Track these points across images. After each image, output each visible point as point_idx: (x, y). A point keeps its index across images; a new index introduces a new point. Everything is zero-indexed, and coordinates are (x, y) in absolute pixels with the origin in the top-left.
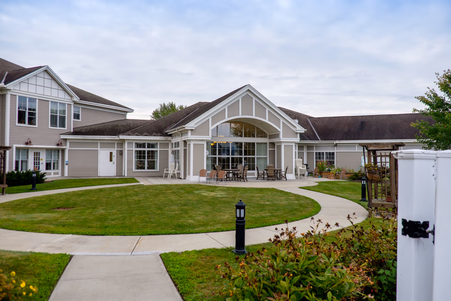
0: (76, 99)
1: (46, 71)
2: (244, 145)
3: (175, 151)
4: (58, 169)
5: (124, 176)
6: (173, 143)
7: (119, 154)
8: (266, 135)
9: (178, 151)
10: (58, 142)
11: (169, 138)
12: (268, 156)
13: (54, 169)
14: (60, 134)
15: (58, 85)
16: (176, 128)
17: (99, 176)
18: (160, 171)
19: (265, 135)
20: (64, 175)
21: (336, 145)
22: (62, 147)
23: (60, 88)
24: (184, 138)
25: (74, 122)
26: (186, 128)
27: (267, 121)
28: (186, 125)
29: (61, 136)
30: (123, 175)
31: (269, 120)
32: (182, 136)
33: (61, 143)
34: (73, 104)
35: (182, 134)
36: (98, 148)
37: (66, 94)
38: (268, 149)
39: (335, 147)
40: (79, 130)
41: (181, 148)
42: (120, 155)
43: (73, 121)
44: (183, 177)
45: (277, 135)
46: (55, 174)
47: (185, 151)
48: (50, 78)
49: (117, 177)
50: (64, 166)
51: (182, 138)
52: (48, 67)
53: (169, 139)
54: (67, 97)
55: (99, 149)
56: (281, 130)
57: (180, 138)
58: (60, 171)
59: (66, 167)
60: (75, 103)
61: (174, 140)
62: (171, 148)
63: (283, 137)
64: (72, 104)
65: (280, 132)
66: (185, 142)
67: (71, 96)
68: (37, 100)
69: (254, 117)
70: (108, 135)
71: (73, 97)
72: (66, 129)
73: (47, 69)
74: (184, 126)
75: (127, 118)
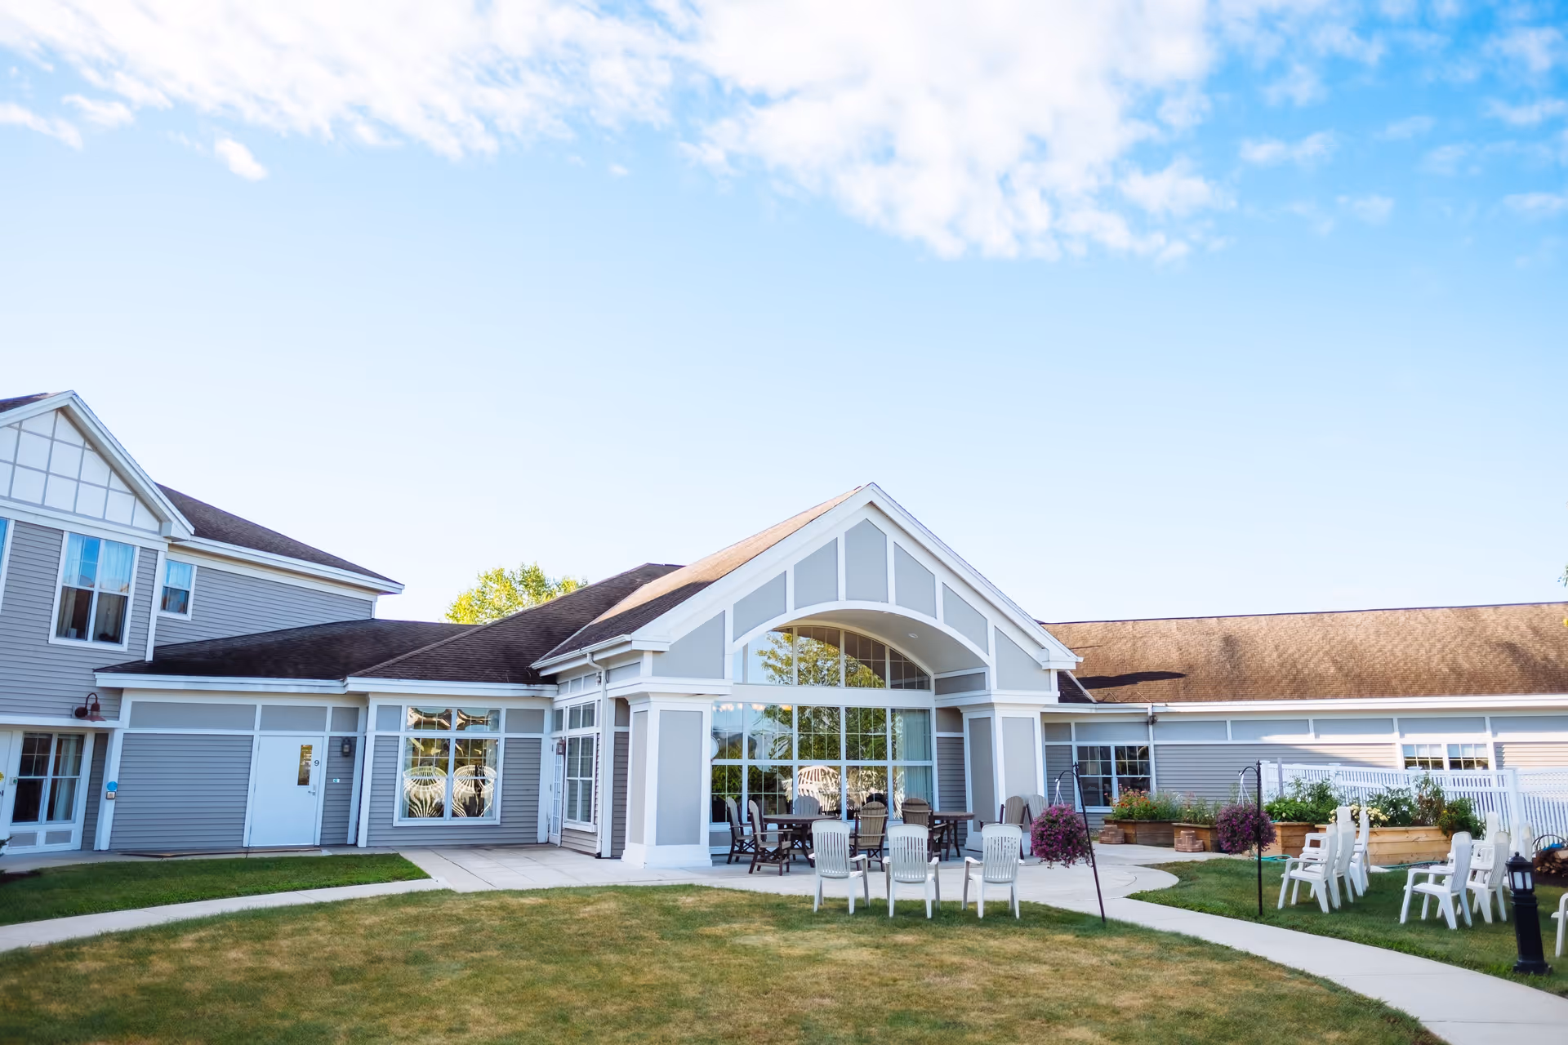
0: (181, 528)
1: (64, 411)
2: (848, 720)
3: (573, 741)
4: (68, 816)
5: (355, 845)
6: (560, 712)
7: (339, 754)
8: (926, 679)
9: (588, 742)
10: (81, 703)
11: (548, 690)
12: (935, 763)
13: (50, 816)
14: (95, 670)
15: (108, 469)
16: (587, 650)
17: (245, 845)
18: (504, 825)
19: (920, 679)
20: (93, 843)
21: (1152, 721)
22: (98, 724)
23: (116, 483)
24: (621, 685)
25: (161, 622)
26: (635, 646)
27: (939, 623)
28: (636, 635)
29: (98, 675)
30: (351, 840)
31: (946, 622)
32: (607, 682)
33: (96, 707)
34: (165, 547)
35: (608, 672)
36: (253, 728)
37: (140, 506)
38: (935, 734)
39: (1151, 727)
40: (178, 656)
41: (603, 730)
42: (341, 759)
43: (159, 618)
44: (606, 852)
45: (974, 681)
46: (52, 837)
47: (621, 741)
48: (80, 441)
49: (325, 853)
50: (98, 802)
51: (609, 686)
52: (74, 396)
53: (547, 694)
54: (145, 520)
55: (256, 733)
56: (990, 659)
57: (600, 688)
58: (76, 827)
59: (107, 810)
60: (175, 545)
61: (568, 698)
62: (552, 731)
63: (999, 687)
64: (163, 547)
65: (987, 666)
66: (622, 704)
67: (160, 518)
68: (11, 526)
69: (891, 607)
70: (298, 675)
71: (169, 520)
72: (124, 647)
73: (68, 406)
74: (627, 637)
75: (376, 618)
